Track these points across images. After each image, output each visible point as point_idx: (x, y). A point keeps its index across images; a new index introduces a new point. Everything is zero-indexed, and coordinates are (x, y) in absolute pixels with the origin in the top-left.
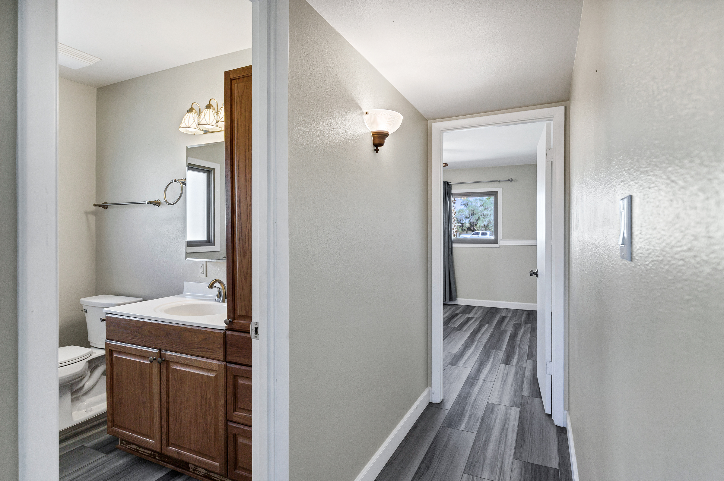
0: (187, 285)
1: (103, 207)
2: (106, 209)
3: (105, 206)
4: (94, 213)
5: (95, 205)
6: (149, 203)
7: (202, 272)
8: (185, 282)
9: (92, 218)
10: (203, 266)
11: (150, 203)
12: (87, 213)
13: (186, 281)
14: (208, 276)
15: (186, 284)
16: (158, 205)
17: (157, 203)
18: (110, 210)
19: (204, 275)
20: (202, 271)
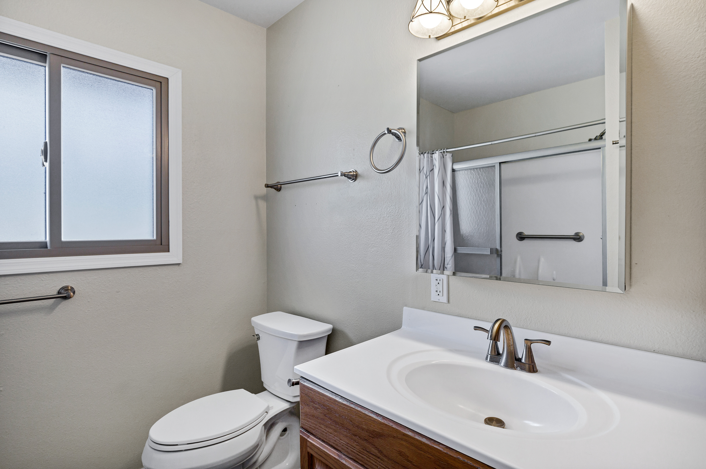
0: (408, 313)
1: (275, 189)
2: (279, 191)
3: (277, 187)
4: (265, 198)
5: (267, 186)
6: (343, 175)
7: (438, 293)
8: (405, 308)
9: (263, 205)
10: (441, 283)
11: (345, 175)
12: (256, 198)
13: (406, 306)
14: (451, 301)
15: (406, 310)
16: (354, 179)
17: (353, 175)
18: (286, 192)
19: (444, 299)
20: (438, 291)
